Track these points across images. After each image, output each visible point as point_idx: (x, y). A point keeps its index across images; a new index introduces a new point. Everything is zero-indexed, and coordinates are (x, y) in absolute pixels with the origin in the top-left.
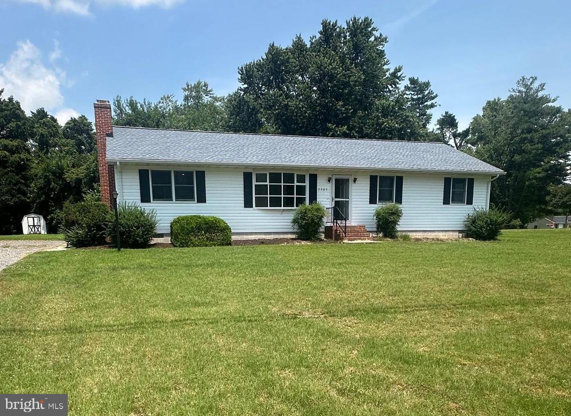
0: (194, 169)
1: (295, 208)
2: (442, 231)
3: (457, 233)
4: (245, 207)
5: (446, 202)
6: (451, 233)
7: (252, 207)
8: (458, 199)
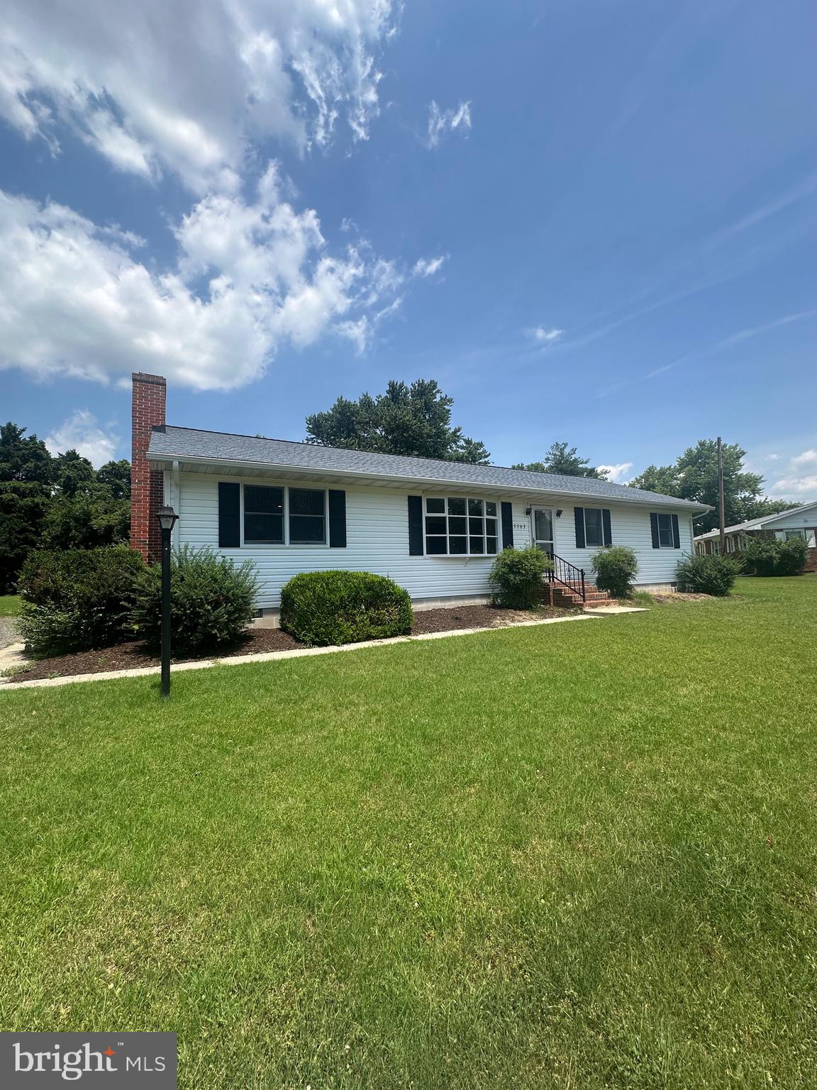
0: (327, 487)
1: (486, 555)
2: (656, 584)
3: (669, 587)
4: (411, 554)
5: (655, 546)
6: (664, 587)
7: (423, 555)
8: (666, 543)
